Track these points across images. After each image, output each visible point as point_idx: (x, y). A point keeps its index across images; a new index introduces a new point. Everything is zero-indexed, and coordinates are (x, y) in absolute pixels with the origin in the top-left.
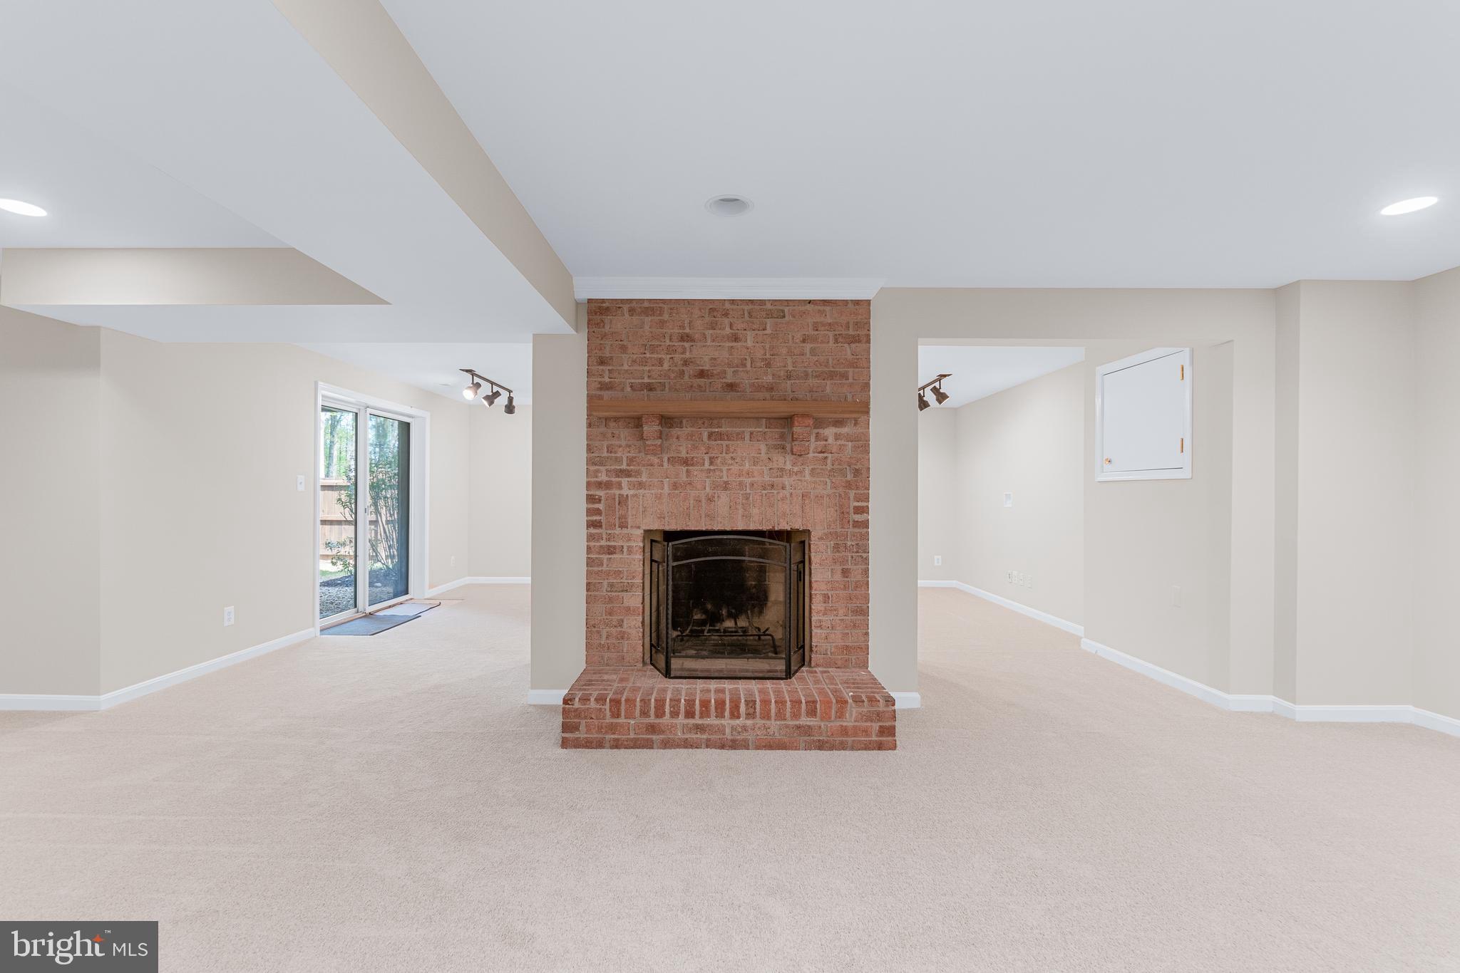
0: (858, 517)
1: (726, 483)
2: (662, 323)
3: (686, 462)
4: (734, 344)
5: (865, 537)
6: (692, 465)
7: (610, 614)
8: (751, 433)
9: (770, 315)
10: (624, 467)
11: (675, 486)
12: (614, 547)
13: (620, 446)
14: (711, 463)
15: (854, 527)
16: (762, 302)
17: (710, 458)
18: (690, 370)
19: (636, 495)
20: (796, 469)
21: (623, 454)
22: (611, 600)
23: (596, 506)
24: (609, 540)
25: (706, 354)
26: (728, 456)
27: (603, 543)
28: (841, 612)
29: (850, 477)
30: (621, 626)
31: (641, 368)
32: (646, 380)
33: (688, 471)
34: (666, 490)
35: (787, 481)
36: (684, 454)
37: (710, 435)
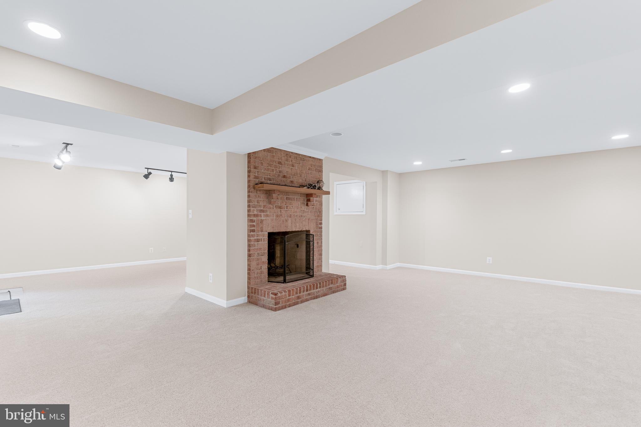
0: (320, 226)
1: (291, 215)
2: (273, 156)
3: (280, 208)
4: (292, 167)
5: (321, 232)
6: (282, 209)
7: (258, 265)
8: (297, 199)
9: (301, 159)
10: (262, 209)
11: (277, 216)
12: (259, 239)
13: (261, 201)
14: (287, 208)
15: (319, 228)
16: (299, 155)
17: (287, 206)
18: (281, 175)
19: (266, 220)
20: (307, 211)
21: (261, 204)
22: (258, 259)
23: (253, 224)
24: (257, 237)
25: (286, 169)
26: (291, 206)
27: (256, 238)
29: (318, 213)
30: (261, 269)
31: (267, 172)
32: (269, 177)
33: (281, 211)
34: (275, 218)
35: (305, 214)
36: (279, 205)
37: (287, 198)
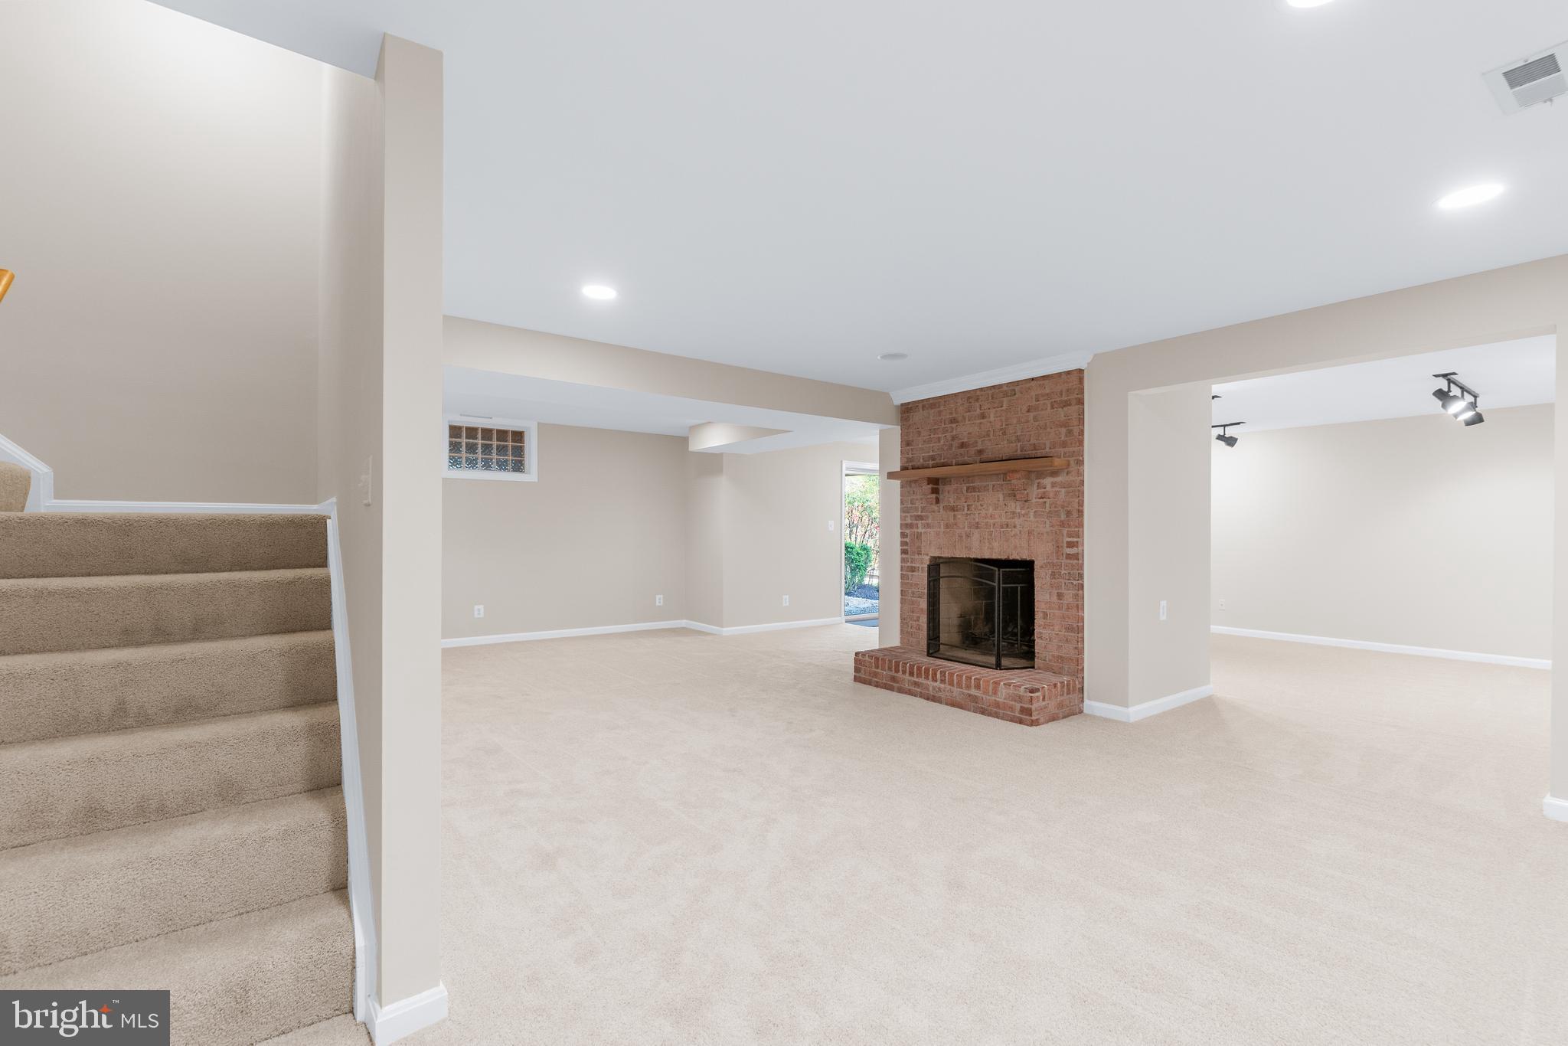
0: (1069, 550)
1: (977, 523)
2: (940, 412)
3: (953, 509)
4: (982, 421)
6: (957, 511)
7: (913, 612)
8: (994, 486)
9: (1006, 395)
10: (920, 513)
11: (947, 526)
12: (915, 567)
13: (917, 499)
14: (968, 509)
15: (1067, 558)
16: (1000, 386)
17: (968, 505)
18: (956, 444)
19: (926, 532)
20: (1023, 512)
21: (918, 505)
22: (913, 603)
23: (905, 540)
24: (912, 562)
25: (965, 430)
26: (978, 504)
27: (909, 564)
28: (1057, 628)
29: (1063, 517)
30: (918, 621)
31: (928, 445)
32: (931, 454)
33: (954, 516)
34: (942, 529)
35: (1017, 521)
36: (952, 504)
37: (968, 488)
